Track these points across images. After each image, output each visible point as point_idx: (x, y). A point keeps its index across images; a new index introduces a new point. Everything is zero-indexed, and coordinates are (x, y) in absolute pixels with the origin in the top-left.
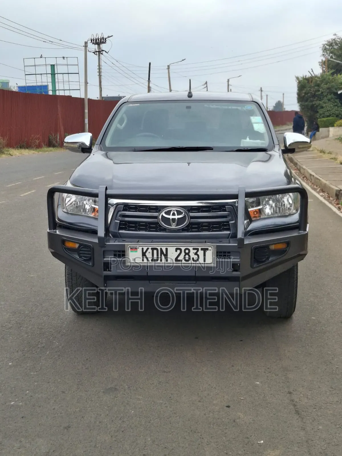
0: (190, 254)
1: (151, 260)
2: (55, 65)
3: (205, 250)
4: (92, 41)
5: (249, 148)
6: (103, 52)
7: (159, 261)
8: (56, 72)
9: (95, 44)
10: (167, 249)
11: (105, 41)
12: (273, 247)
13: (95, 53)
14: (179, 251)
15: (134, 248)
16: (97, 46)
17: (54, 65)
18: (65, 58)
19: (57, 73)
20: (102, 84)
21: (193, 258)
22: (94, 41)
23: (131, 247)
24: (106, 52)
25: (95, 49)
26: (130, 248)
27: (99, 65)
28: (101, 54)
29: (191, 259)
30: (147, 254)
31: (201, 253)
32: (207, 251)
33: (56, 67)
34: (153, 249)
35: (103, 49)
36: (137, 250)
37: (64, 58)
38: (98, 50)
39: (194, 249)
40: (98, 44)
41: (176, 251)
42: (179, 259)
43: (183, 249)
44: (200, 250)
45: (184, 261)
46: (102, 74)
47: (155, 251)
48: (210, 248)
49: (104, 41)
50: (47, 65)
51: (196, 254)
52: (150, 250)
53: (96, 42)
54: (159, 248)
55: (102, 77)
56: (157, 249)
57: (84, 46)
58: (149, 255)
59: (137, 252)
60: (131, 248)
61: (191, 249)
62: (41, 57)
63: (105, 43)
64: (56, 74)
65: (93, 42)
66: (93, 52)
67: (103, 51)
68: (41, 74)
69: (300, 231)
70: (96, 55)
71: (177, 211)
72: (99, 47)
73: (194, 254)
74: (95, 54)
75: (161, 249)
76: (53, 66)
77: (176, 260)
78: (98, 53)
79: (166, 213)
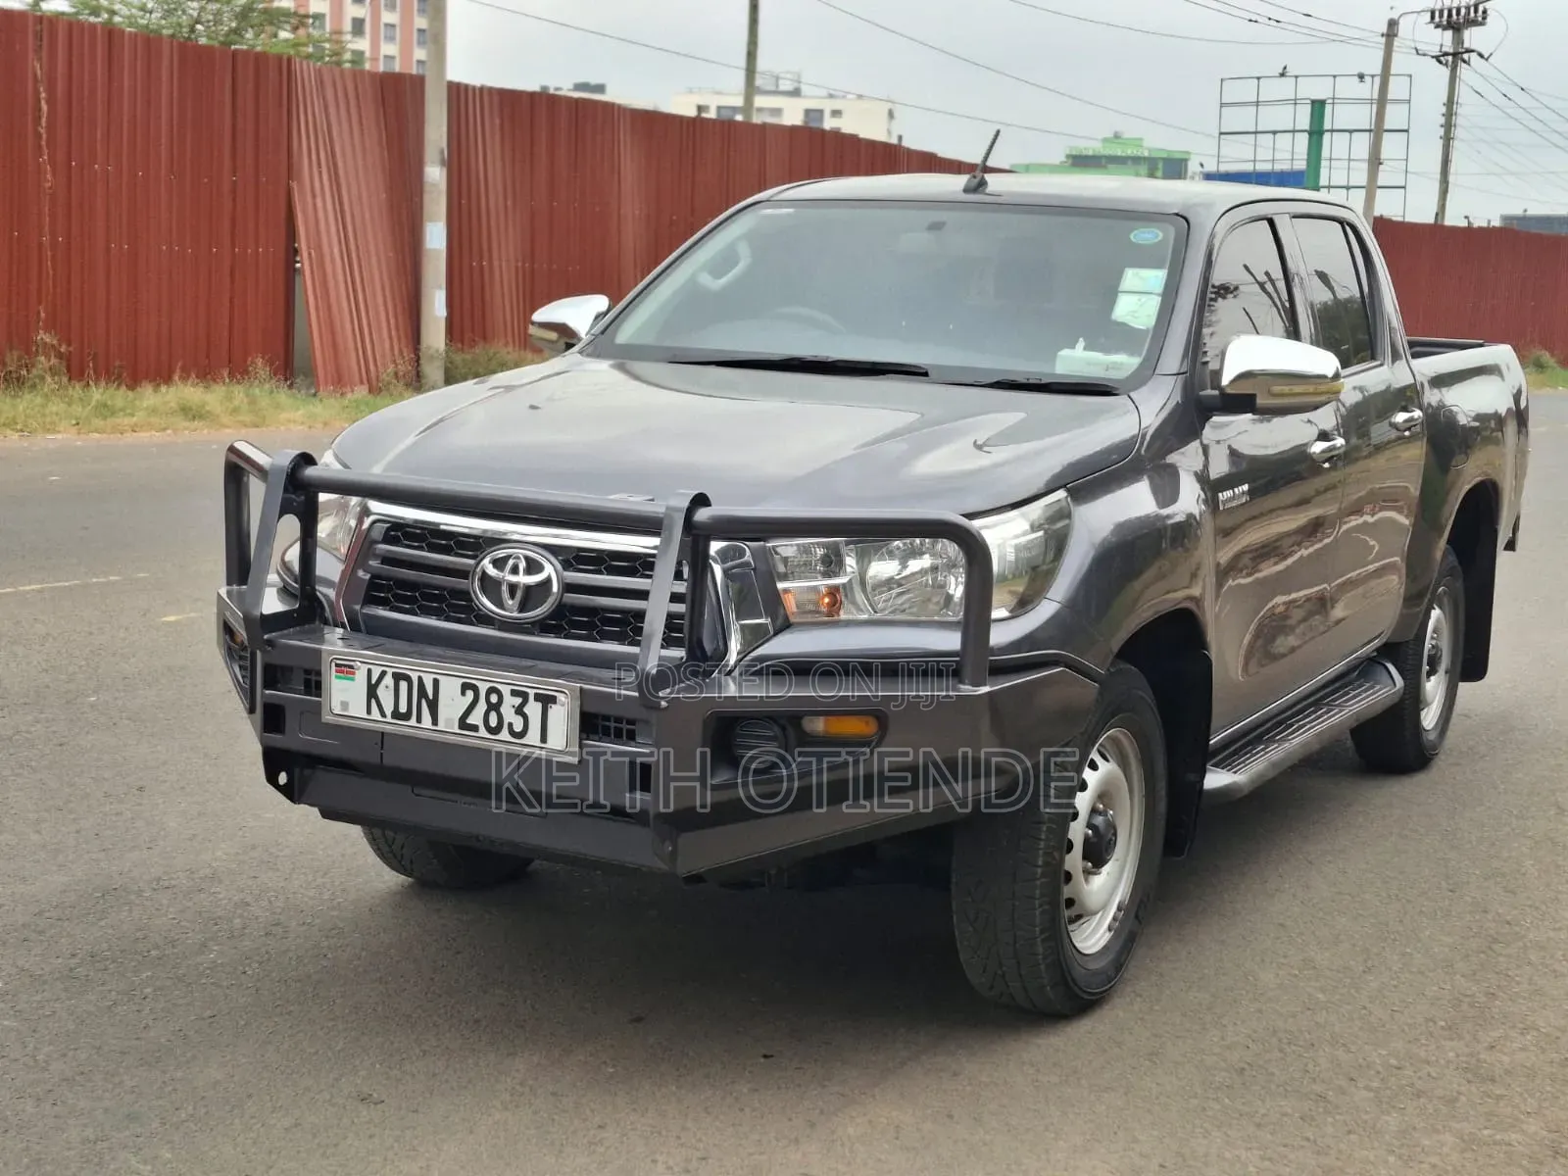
0: (502, 710)
1: (392, 713)
2: (1328, 101)
3: (546, 701)
4: (1433, 17)
5: (1045, 381)
6: (1474, 56)
7: (413, 722)
8: (1327, 126)
9: (1445, 28)
10: (436, 682)
11: (1484, 18)
12: (818, 725)
13: (1442, 58)
14: (470, 694)
15: (345, 666)
16: (1449, 34)
17: (1322, 103)
18: (1368, 79)
19: (1329, 128)
20: (1453, 168)
21: (510, 725)
22: (1441, 16)
23: (338, 662)
24: (1481, 56)
25: (1441, 46)
26: (333, 664)
27: (1450, 102)
28: (1465, 62)
29: (506, 726)
30: (381, 692)
31: (533, 709)
32: (553, 706)
33: (1328, 109)
34: (398, 677)
35: (1473, 47)
36: (354, 673)
37: (1361, 77)
38: (1451, 51)
39: (514, 693)
40: (1453, 28)
41: (463, 693)
42: (469, 721)
43: (483, 687)
44: (531, 698)
45: (483, 732)
46: (1458, 133)
47: (403, 685)
48: (561, 697)
49: (1480, 19)
50: (1298, 102)
51: (519, 711)
52: (388, 680)
53: (1449, 22)
54: (414, 676)
55: (1456, 144)
56: (408, 679)
57: (1383, 35)
58: (385, 694)
59: (353, 679)
60: (337, 665)
61: (506, 690)
62: (1282, 75)
63: (1482, 24)
64: (1328, 131)
65: (1437, 19)
66: (1433, 57)
67: (1469, 51)
68: (1274, 133)
69: (962, 686)
70: (1446, 65)
71: (527, 558)
72: (1458, 40)
73: (513, 710)
74: (1440, 62)
75: (420, 678)
76: (1318, 107)
77: (463, 723)
78: (1450, 58)
79: (497, 563)
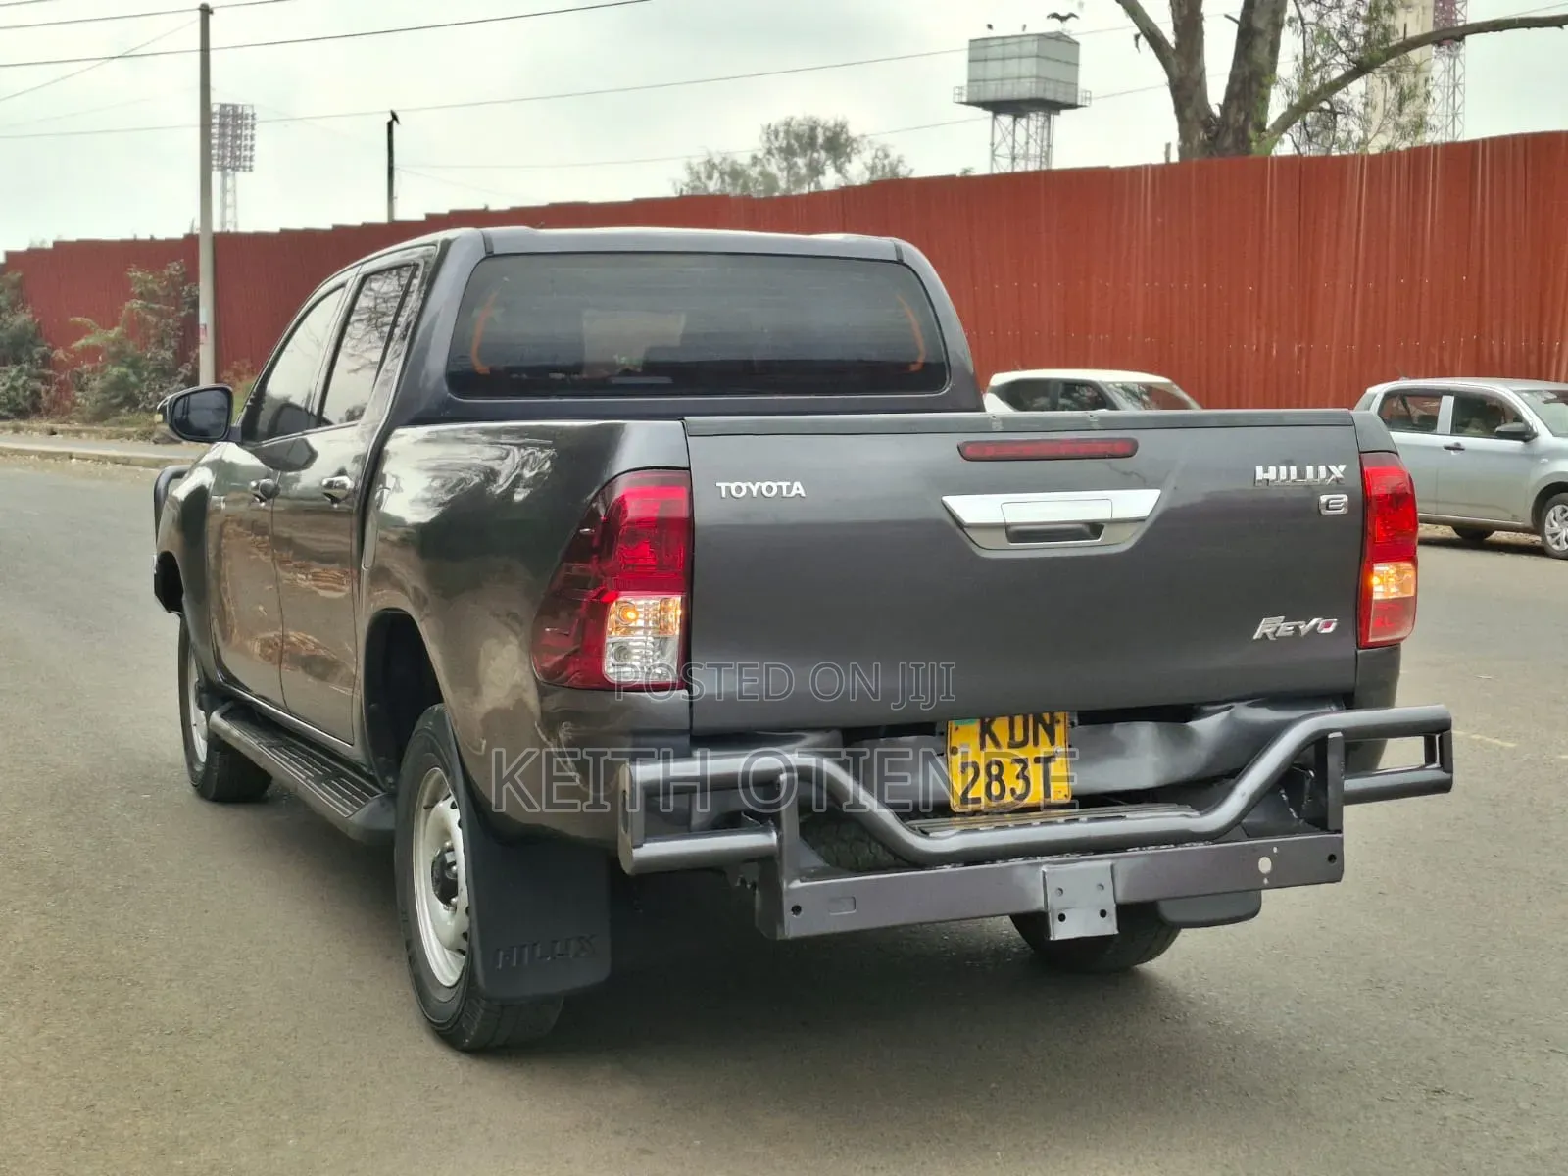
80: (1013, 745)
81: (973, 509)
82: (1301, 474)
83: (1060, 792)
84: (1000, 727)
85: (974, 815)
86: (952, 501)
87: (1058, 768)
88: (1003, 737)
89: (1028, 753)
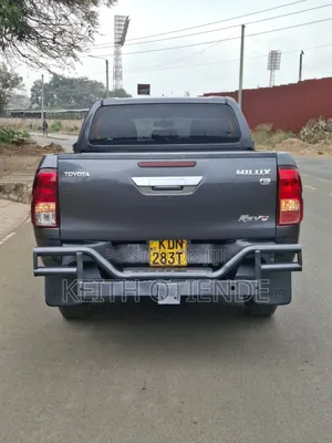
80: (169, 248)
81: (140, 181)
82: (253, 172)
83: (184, 263)
84: (165, 243)
85: (156, 267)
86: (135, 179)
87: (183, 256)
88: (166, 246)
89: (174, 251)
